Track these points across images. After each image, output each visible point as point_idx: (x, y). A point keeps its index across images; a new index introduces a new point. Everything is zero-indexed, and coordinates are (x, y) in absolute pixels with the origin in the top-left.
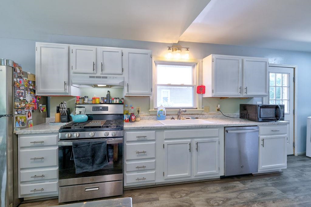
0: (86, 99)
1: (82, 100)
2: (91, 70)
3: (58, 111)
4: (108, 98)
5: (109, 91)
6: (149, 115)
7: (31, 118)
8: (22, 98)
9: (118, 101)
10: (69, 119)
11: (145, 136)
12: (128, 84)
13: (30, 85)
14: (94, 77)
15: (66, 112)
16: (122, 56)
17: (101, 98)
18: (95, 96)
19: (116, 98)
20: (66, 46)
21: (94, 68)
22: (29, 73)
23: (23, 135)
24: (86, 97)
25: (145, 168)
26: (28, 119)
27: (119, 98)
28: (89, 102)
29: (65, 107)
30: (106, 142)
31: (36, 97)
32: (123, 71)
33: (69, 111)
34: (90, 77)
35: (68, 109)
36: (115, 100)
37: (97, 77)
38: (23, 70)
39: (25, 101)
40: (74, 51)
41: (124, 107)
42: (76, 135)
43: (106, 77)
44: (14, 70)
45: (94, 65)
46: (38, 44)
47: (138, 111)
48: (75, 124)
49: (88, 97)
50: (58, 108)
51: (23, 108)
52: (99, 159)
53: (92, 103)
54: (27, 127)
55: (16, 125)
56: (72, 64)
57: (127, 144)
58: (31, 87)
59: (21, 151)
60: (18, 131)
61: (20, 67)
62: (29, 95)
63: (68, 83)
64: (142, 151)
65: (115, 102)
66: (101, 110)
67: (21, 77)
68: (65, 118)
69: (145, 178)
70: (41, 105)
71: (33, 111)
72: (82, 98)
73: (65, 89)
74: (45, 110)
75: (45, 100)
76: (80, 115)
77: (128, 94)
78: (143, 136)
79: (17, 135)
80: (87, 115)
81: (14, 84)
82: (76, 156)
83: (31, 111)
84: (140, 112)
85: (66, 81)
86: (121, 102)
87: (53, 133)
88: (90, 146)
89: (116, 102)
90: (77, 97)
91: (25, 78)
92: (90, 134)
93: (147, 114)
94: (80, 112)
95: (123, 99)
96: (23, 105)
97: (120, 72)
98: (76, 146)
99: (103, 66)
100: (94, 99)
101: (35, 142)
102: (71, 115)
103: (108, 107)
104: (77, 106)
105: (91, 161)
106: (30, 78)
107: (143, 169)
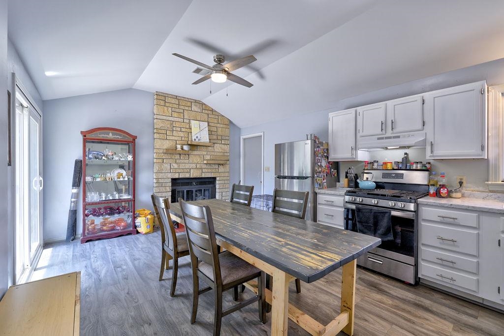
0: (376, 164)
1: (370, 165)
2: (379, 131)
3: (347, 177)
4: (405, 162)
5: (406, 154)
6: (487, 190)
7: (325, 181)
8: (319, 164)
9: (419, 167)
10: (357, 185)
11: (455, 217)
12: (431, 142)
13: (325, 152)
14: (382, 138)
15: (353, 177)
16: (423, 104)
17: (395, 162)
18: (386, 160)
19: (417, 163)
20: (353, 110)
21: (383, 128)
22: (324, 142)
23: (320, 193)
24: (375, 161)
25: (455, 266)
26: (323, 181)
27: (422, 162)
28: (379, 168)
29: (353, 172)
30: (390, 213)
31: (329, 162)
32: (423, 126)
33: (356, 177)
34: (379, 139)
35: (356, 175)
36: (414, 165)
37: (387, 138)
38: (320, 140)
39: (321, 166)
40: (361, 114)
41: (430, 175)
42: (359, 200)
43: (398, 137)
44: (315, 142)
45: (383, 125)
46: (331, 115)
47: (461, 183)
48: (361, 190)
49: (377, 162)
50: (347, 173)
51: (320, 172)
52: (382, 229)
53: (381, 169)
54: (323, 188)
55: (316, 186)
56: (359, 127)
57: (423, 223)
58: (325, 154)
59: (319, 206)
60: (317, 191)
61: (318, 139)
62: (324, 161)
63: (355, 148)
64: (451, 239)
65: (414, 168)
66: (394, 178)
67: (318, 147)
68: (353, 184)
69: (454, 278)
70: (332, 170)
71: (327, 175)
72: (371, 163)
73: (352, 154)
74: (336, 175)
75: (336, 165)
76: (367, 182)
77: (433, 156)
78: (453, 217)
79: (316, 193)
80: (374, 182)
81: (315, 152)
82: (359, 220)
83: (325, 175)
84: (464, 184)
85: (353, 146)
86: (424, 168)
87: (340, 195)
88: (372, 213)
89: (417, 167)
90: (365, 162)
91: (321, 147)
92: (374, 201)
93: (481, 189)
94: (367, 178)
95: (429, 163)
96: (320, 169)
97: (420, 126)
98: (359, 210)
99: (394, 124)
100: (385, 163)
101: (327, 201)
102: (358, 181)
103: (403, 174)
104: (365, 171)
105: (373, 228)
106: (325, 147)
107: (451, 265)
